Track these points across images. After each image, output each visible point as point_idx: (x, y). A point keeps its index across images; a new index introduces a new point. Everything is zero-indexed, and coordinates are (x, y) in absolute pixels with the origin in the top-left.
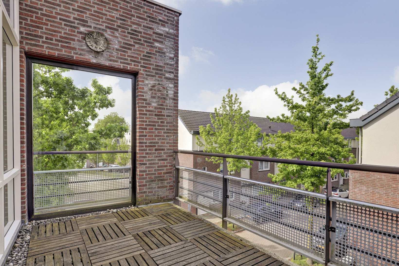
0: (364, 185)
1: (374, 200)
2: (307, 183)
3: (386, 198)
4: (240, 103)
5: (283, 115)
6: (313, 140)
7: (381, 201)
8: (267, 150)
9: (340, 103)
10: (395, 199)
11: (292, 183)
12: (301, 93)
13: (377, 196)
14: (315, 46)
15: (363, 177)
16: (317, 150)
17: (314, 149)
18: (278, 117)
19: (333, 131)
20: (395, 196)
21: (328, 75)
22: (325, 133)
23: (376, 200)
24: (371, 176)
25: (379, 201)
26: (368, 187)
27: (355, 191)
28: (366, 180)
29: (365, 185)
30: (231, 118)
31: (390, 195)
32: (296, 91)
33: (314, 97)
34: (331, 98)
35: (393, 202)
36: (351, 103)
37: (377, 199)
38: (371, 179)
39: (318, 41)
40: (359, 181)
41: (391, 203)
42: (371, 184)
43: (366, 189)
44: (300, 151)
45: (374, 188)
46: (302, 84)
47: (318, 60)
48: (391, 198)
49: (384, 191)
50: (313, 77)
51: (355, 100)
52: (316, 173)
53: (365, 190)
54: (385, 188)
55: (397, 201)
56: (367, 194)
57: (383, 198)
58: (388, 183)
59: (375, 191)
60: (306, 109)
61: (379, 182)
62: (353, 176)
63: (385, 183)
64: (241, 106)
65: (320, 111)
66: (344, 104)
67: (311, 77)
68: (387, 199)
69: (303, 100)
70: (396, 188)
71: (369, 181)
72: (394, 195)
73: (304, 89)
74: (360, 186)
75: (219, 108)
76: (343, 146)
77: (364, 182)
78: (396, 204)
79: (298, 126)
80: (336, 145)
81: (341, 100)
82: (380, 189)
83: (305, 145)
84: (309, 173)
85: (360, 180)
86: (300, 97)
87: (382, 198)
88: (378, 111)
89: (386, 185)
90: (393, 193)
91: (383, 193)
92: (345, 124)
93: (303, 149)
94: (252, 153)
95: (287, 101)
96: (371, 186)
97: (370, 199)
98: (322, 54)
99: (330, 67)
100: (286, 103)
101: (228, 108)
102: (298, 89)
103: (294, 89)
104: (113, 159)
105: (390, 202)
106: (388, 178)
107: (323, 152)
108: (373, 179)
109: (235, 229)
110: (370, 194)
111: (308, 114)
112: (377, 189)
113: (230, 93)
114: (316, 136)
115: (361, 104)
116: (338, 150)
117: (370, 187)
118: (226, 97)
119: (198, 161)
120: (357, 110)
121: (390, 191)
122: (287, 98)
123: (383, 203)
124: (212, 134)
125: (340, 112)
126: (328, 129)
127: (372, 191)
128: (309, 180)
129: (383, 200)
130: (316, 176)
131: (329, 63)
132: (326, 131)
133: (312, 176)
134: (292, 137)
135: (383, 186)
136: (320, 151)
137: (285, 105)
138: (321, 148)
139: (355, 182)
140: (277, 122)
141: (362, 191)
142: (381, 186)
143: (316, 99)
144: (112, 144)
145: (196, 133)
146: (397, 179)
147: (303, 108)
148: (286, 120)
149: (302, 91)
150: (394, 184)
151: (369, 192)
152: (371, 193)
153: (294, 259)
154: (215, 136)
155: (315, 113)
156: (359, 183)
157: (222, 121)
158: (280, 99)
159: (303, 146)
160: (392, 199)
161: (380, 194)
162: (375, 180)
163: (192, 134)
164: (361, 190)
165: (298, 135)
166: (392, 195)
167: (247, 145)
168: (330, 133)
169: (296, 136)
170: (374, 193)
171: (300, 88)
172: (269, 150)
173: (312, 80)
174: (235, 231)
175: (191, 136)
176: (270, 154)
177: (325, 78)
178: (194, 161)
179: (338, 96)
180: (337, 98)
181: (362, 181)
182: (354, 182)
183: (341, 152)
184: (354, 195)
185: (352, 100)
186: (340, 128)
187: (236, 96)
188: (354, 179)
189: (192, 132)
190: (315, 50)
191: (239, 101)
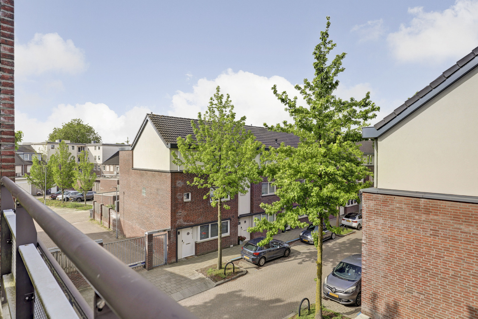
0: (380, 216)
1: (392, 237)
2: (313, 214)
3: (407, 234)
4: (233, 107)
5: (285, 123)
6: (320, 155)
7: (401, 239)
8: (264, 169)
9: (354, 107)
10: (418, 235)
11: (292, 215)
12: (306, 94)
13: (396, 232)
14: (324, 32)
15: (380, 207)
16: (324, 169)
17: (321, 168)
18: (278, 124)
19: (344, 144)
20: (418, 232)
21: (338, 70)
22: (335, 147)
23: (395, 237)
24: (389, 204)
25: (399, 238)
26: (385, 220)
27: (369, 226)
28: (383, 210)
29: (382, 217)
30: (221, 126)
31: (412, 230)
32: (300, 91)
33: (321, 97)
34: (343, 101)
35: (416, 239)
36: (367, 108)
37: (396, 235)
38: (389, 209)
39: (328, 25)
40: (374, 211)
41: (413, 241)
42: (389, 216)
43: (383, 222)
44: (303, 170)
45: (393, 221)
46: (308, 81)
47: (327, 50)
48: (413, 234)
49: (405, 225)
50: (320, 71)
51: (372, 104)
52: (323, 200)
53: (382, 224)
54: (406, 221)
55: (420, 238)
56: (384, 228)
57: (404, 235)
58: (410, 214)
59: (394, 225)
60: (311, 115)
61: (398, 212)
62: (367, 205)
63: (406, 214)
64: (233, 111)
65: (328, 117)
66: (358, 109)
67: (317, 70)
68: (409, 235)
69: (309, 103)
70: (419, 220)
71: (387, 211)
72: (416, 230)
73: (310, 87)
74: (376, 218)
75: (205, 113)
76: (358, 164)
77: (380, 212)
78: (419, 242)
79: (303, 137)
80: (348, 163)
81: (356, 105)
82: (400, 222)
83: (310, 163)
84: (315, 201)
85: (376, 210)
86: (304, 99)
87: (402, 234)
88: (396, 117)
89: (406, 216)
90: (416, 227)
91: (404, 227)
92: (359, 136)
93: (307, 169)
94: (247, 173)
95: (288, 103)
96: (389, 218)
97: (388, 236)
98: (333, 43)
99: (342, 61)
100: (287, 106)
101: (217, 113)
102: (303, 88)
103: (298, 87)
104: (69, 183)
105: (412, 239)
106: (410, 207)
107: (332, 173)
108: (391, 209)
109: (227, 277)
110: (388, 229)
111: (315, 122)
112: (397, 222)
113: (219, 93)
114: (323, 150)
115: (379, 109)
116: (351, 169)
117: (387, 220)
118: (214, 98)
119: (178, 185)
120: (373, 118)
121: (412, 225)
122: (289, 99)
123: (404, 241)
124: (194, 148)
125: (354, 119)
126: (337, 141)
127: (391, 225)
128: (315, 209)
129: (404, 237)
130: (323, 204)
131: (340, 54)
132: (335, 144)
133: (318, 204)
134: (294, 153)
135: (404, 218)
136: (328, 171)
137: (286, 110)
138: (330, 167)
139: (370, 213)
140: (277, 131)
141: (378, 225)
142: (402, 217)
143: (323, 101)
144: (68, 162)
145: (174, 147)
146: (420, 208)
147: (308, 113)
148: (288, 128)
149: (308, 91)
150: (416, 215)
151: (386, 226)
152: (389, 227)
153: (300, 316)
154: (198, 151)
155: (322, 120)
156: (374, 213)
157: (208, 132)
158: (280, 101)
159: (308, 164)
160: (414, 236)
161: (399, 229)
162: (393, 209)
163: (169, 148)
164: (376, 224)
165: (302, 149)
166: (414, 229)
167: (241, 163)
168: (340, 146)
169: (300, 151)
170: (393, 228)
171: (305, 87)
172: (267, 170)
173: (318, 74)
174: (227, 280)
175: (168, 150)
176: (268, 174)
177: (335, 74)
178: (171, 186)
179: (352, 100)
180: (350, 102)
181: (378, 212)
182: (368, 212)
183: (355, 172)
184: (369, 230)
185: (368, 104)
186: (353, 141)
187: (228, 97)
188: (368, 208)
189: (169, 145)
190: (324, 36)
191: (231, 104)
